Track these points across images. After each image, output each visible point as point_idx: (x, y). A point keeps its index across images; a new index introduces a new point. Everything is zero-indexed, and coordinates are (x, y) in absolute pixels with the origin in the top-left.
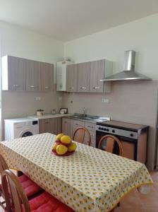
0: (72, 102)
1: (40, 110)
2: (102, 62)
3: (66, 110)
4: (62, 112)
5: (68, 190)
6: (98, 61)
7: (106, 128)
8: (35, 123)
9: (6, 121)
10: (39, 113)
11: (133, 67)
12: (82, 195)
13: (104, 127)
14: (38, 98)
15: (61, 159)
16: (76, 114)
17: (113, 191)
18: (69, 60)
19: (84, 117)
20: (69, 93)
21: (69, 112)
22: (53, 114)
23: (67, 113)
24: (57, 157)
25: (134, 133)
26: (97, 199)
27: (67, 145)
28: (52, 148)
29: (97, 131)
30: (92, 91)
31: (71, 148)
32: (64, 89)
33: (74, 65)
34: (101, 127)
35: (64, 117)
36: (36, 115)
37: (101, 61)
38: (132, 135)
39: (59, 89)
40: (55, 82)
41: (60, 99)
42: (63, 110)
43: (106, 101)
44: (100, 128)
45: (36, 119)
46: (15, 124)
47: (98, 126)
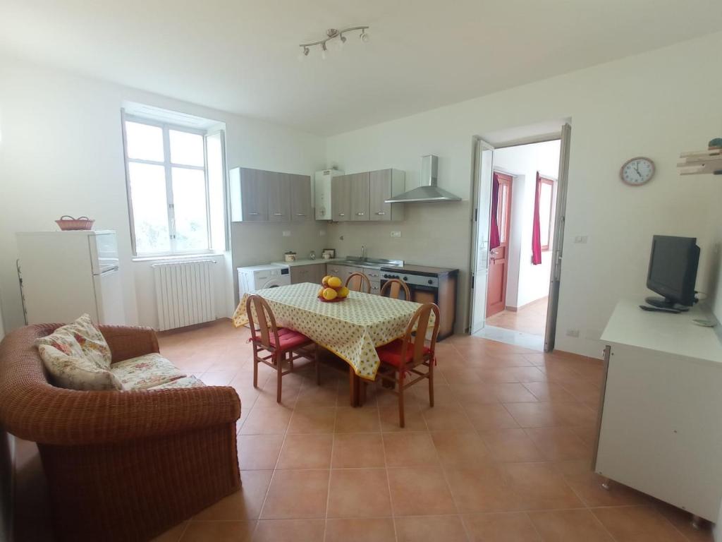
0: (342, 238)
1: (291, 253)
2: (388, 173)
3: (332, 252)
4: (326, 256)
5: (340, 326)
6: (382, 171)
7: (396, 274)
8: (285, 271)
9: (240, 270)
10: (288, 258)
11: (435, 180)
12: (353, 326)
13: (392, 274)
14: (286, 234)
15: (330, 304)
16: (349, 258)
17: (386, 323)
18: (335, 168)
19: (363, 260)
20: (337, 222)
21: (338, 255)
22: (312, 259)
23: (334, 257)
24: (325, 304)
25: (433, 279)
26: (368, 326)
27: (337, 289)
28: (317, 295)
29: (381, 280)
30: (374, 218)
31: (343, 293)
32: (328, 216)
33: (343, 177)
34: (388, 273)
35: (330, 263)
36: (284, 260)
37: (387, 170)
38: (430, 282)
39: (319, 217)
40: (313, 206)
41: (322, 233)
42: (327, 252)
43: (398, 234)
44: (386, 276)
45: (286, 266)
46: (256, 273)
47: (384, 273)
